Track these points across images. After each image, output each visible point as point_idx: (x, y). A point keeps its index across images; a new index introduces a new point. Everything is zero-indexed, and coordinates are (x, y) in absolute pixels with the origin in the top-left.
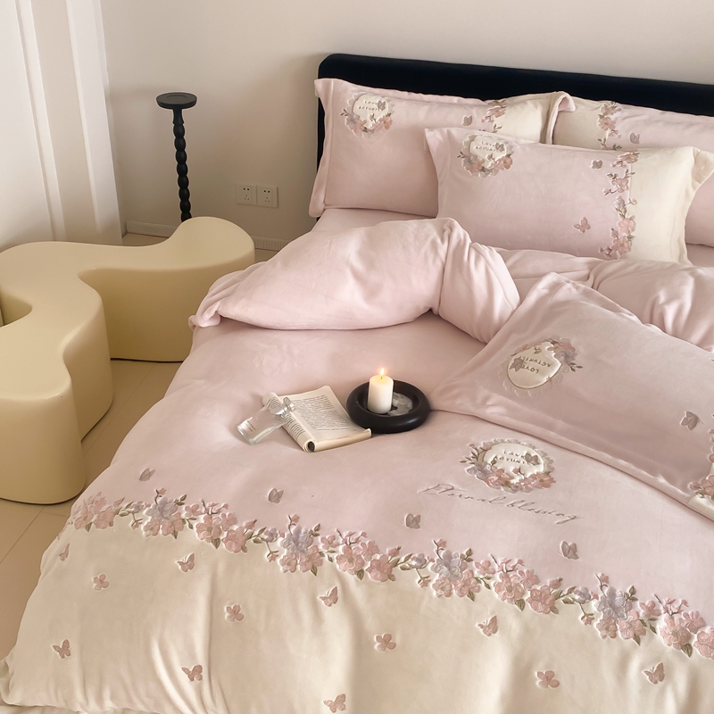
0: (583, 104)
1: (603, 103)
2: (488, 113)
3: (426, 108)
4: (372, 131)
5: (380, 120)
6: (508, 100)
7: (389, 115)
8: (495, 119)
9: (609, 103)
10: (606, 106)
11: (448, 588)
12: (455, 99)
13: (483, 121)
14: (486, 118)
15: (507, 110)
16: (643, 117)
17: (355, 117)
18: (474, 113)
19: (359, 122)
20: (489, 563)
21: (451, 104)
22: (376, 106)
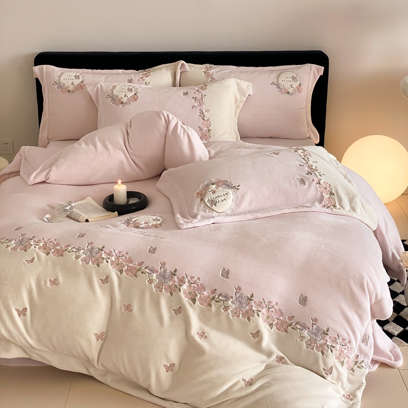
0: (194, 67)
1: (205, 66)
2: (141, 76)
3: (104, 76)
4: (73, 92)
5: (78, 85)
6: (151, 69)
7: (83, 82)
8: (145, 78)
9: (208, 65)
10: (207, 67)
11: (88, 261)
12: (120, 71)
13: (139, 80)
14: (140, 78)
15: (152, 74)
16: (227, 71)
17: (61, 85)
18: (133, 76)
19: (65, 87)
20: (111, 252)
21: (118, 74)
22: (74, 78)
